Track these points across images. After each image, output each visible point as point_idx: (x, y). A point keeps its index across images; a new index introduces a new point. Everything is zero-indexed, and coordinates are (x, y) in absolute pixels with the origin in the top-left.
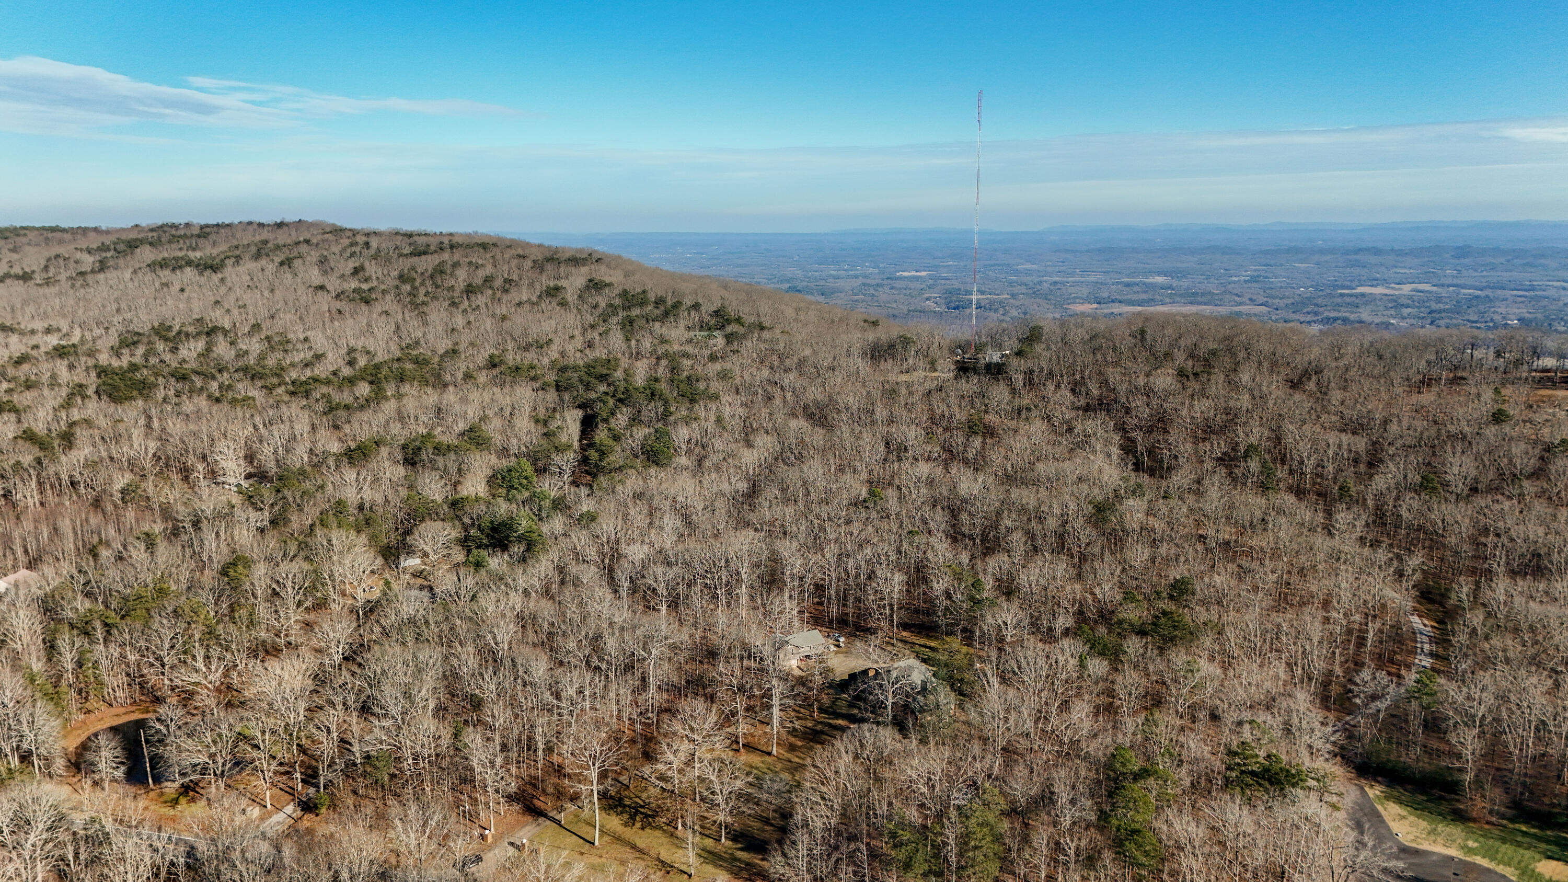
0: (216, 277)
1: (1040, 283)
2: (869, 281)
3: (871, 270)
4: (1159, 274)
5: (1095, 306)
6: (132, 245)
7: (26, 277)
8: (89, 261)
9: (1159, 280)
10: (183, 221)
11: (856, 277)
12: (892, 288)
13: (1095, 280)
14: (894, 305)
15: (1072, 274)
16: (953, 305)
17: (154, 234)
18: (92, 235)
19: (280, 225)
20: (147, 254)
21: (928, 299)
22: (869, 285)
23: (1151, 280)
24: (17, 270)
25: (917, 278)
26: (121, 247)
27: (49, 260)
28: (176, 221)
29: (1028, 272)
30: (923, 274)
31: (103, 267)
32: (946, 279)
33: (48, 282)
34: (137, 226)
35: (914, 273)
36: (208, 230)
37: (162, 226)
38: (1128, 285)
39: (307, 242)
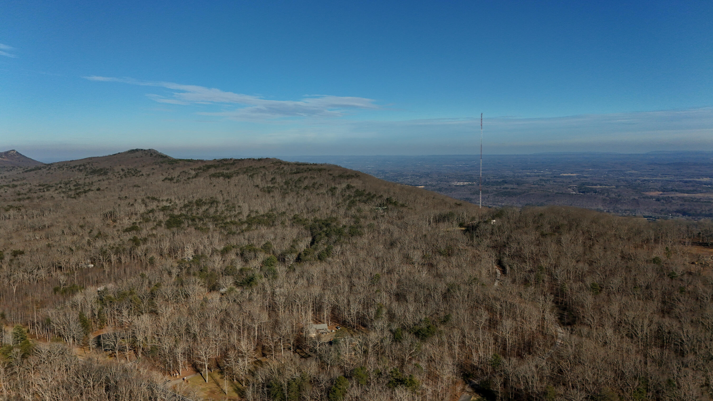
0: (227, 180)
1: (635, 180)
2: (544, 178)
3: (548, 173)
4: (706, 176)
5: (661, 193)
6: (209, 167)
7: (171, 179)
8: (193, 173)
9: (705, 179)
10: (229, 158)
11: (538, 176)
12: (554, 182)
13: (669, 179)
14: (551, 191)
15: (656, 176)
16: (581, 191)
17: (218, 163)
18: (200, 163)
19: (260, 160)
20: (212, 171)
21: (570, 188)
22: (543, 180)
23: (701, 180)
24: (170, 177)
25: (570, 177)
26: (205, 168)
27: (181, 173)
28: (227, 158)
29: (631, 175)
30: (574, 175)
31: (196, 176)
32: (586, 177)
33: (178, 181)
34: (215, 159)
35: (570, 174)
36: (236, 162)
37: (222, 160)
38: (686, 182)
39: (264, 167)
